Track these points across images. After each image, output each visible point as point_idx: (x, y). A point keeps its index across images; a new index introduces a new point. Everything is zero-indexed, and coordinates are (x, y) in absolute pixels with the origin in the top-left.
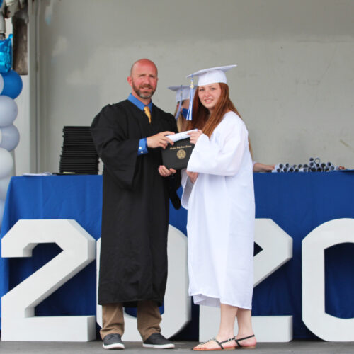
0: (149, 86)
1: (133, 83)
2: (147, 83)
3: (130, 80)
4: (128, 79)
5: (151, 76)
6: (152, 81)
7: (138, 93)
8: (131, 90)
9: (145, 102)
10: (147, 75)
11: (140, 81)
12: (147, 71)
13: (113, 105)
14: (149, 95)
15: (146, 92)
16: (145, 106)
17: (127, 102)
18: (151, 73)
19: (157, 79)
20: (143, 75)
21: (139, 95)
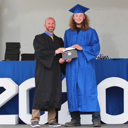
0: (52, 27)
1: (46, 27)
2: (51, 26)
3: (45, 26)
4: (44, 25)
5: (53, 23)
6: (53, 25)
7: (48, 30)
8: (45, 29)
9: (51, 33)
10: (51, 23)
11: (49, 26)
12: (51, 22)
13: (39, 35)
14: (53, 31)
15: (51, 30)
16: (51, 35)
17: (44, 33)
18: (52, 22)
19: (55, 25)
20: (49, 23)
21: (48, 31)
